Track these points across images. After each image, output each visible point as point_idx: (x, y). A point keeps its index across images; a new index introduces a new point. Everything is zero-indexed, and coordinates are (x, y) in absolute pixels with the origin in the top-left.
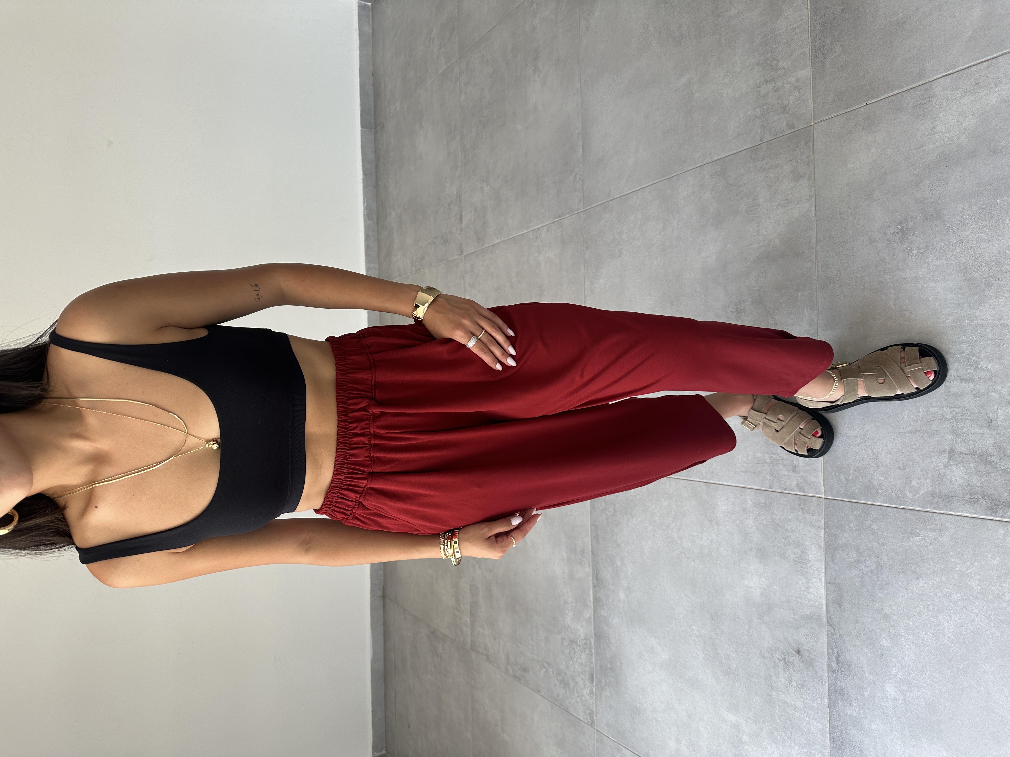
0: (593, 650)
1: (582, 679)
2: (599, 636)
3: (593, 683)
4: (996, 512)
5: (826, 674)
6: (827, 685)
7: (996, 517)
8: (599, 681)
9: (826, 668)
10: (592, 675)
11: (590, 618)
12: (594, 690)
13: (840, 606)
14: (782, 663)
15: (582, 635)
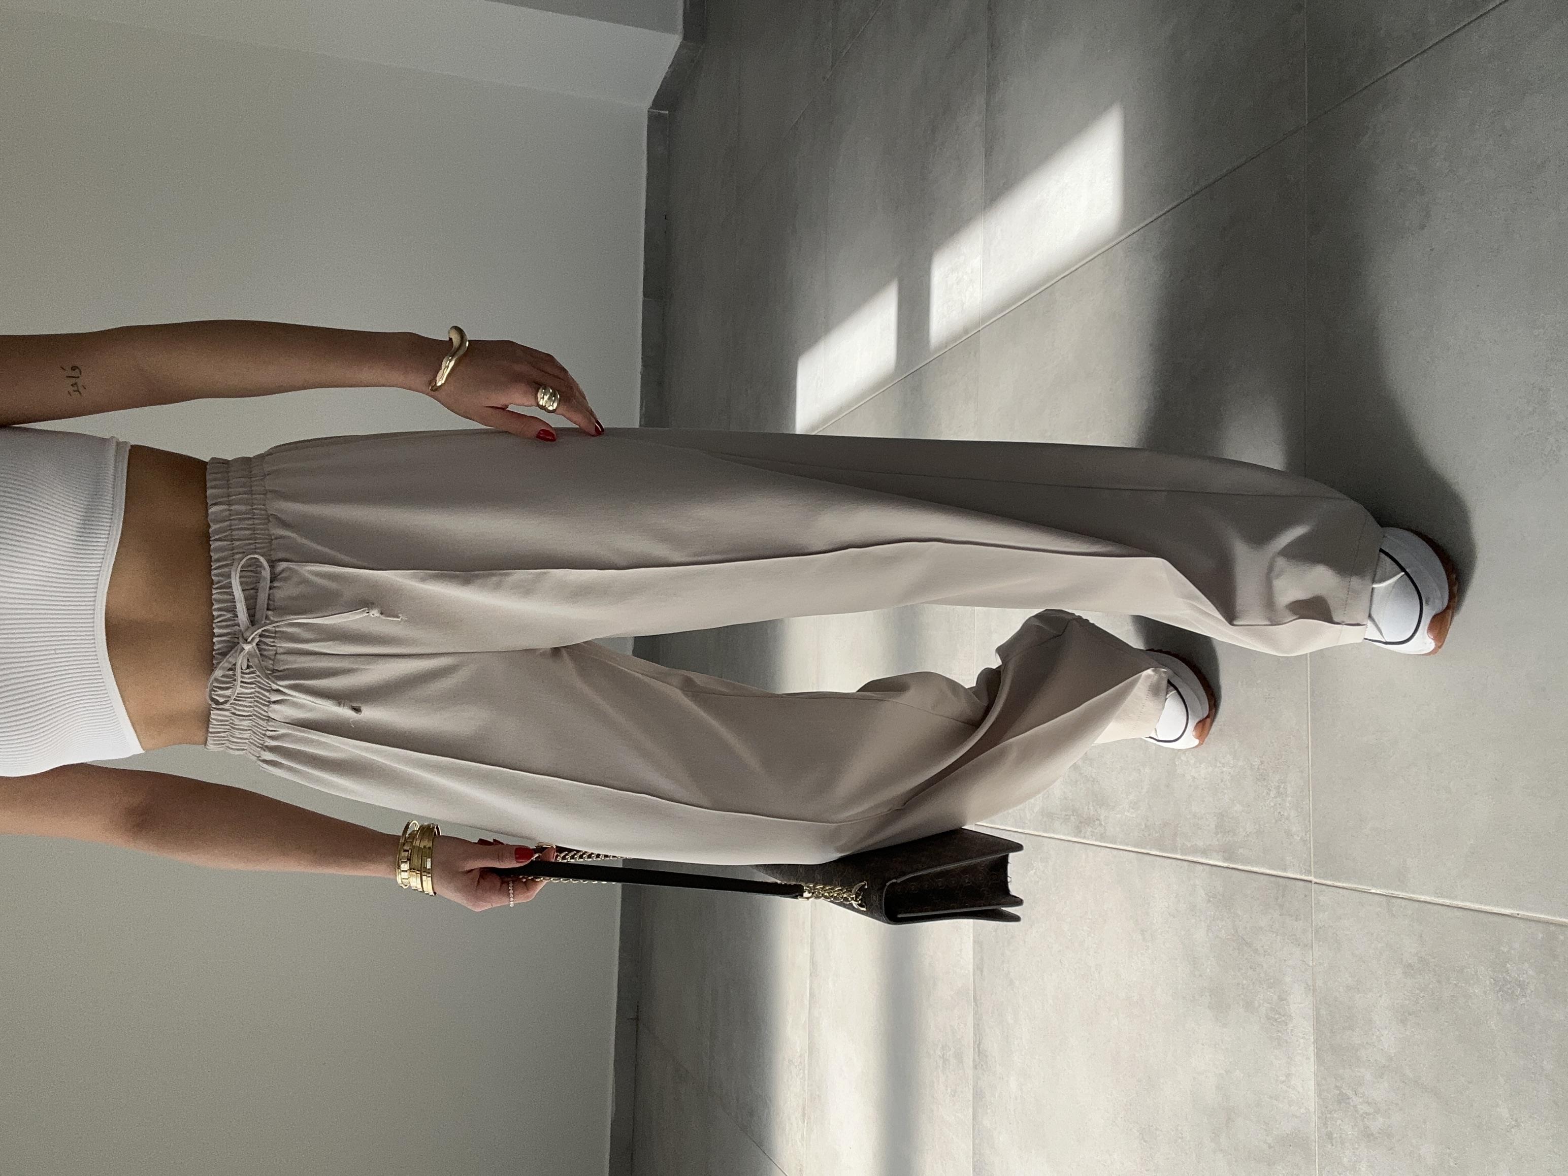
0: (806, 1072)
1: (796, 1118)
2: (812, 1048)
3: (804, 1122)
4: (1080, 831)
5: (970, 1072)
6: (971, 1087)
7: (1080, 837)
8: (809, 1118)
9: (971, 1064)
10: (804, 1108)
11: (805, 1022)
12: (805, 1133)
13: (982, 971)
14: (942, 1060)
15: (798, 1051)
